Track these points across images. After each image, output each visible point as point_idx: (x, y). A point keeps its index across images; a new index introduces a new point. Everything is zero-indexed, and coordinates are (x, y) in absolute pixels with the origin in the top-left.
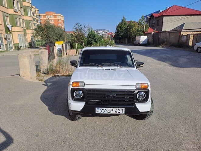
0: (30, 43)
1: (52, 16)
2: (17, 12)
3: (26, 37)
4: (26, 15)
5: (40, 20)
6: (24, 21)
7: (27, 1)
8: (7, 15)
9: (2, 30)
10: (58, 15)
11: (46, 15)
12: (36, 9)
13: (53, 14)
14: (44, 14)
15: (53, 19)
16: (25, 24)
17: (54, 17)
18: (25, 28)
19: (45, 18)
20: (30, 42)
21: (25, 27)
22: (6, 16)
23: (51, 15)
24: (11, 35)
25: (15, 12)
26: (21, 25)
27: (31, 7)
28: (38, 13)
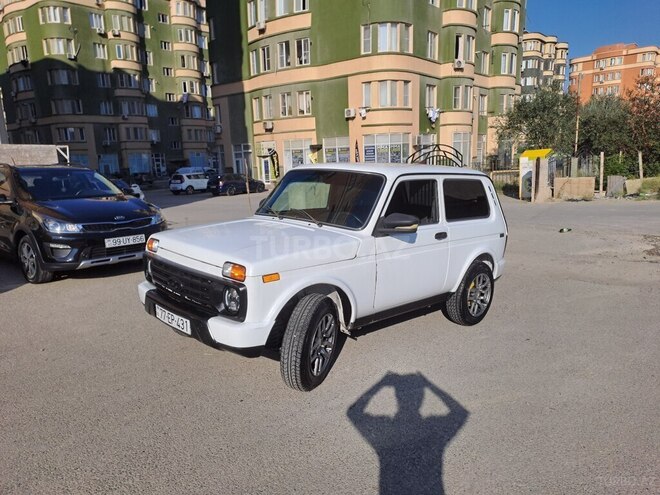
0: (491, 156)
1: (617, 60)
2: (461, 70)
3: (484, 139)
4: (496, 71)
5: (571, 79)
6: (483, 92)
7: (504, 30)
8: (434, 82)
9: (411, 125)
10: (644, 53)
11: (595, 58)
12: (560, 45)
13: (624, 53)
14: (589, 58)
15: (619, 71)
16: (488, 101)
17: (626, 63)
18: (485, 114)
19: (591, 72)
20: (493, 153)
21: (486, 109)
22: (429, 86)
23: (612, 57)
24: (436, 136)
25: (456, 70)
26: (466, 106)
27: (516, 44)
28: (565, 56)
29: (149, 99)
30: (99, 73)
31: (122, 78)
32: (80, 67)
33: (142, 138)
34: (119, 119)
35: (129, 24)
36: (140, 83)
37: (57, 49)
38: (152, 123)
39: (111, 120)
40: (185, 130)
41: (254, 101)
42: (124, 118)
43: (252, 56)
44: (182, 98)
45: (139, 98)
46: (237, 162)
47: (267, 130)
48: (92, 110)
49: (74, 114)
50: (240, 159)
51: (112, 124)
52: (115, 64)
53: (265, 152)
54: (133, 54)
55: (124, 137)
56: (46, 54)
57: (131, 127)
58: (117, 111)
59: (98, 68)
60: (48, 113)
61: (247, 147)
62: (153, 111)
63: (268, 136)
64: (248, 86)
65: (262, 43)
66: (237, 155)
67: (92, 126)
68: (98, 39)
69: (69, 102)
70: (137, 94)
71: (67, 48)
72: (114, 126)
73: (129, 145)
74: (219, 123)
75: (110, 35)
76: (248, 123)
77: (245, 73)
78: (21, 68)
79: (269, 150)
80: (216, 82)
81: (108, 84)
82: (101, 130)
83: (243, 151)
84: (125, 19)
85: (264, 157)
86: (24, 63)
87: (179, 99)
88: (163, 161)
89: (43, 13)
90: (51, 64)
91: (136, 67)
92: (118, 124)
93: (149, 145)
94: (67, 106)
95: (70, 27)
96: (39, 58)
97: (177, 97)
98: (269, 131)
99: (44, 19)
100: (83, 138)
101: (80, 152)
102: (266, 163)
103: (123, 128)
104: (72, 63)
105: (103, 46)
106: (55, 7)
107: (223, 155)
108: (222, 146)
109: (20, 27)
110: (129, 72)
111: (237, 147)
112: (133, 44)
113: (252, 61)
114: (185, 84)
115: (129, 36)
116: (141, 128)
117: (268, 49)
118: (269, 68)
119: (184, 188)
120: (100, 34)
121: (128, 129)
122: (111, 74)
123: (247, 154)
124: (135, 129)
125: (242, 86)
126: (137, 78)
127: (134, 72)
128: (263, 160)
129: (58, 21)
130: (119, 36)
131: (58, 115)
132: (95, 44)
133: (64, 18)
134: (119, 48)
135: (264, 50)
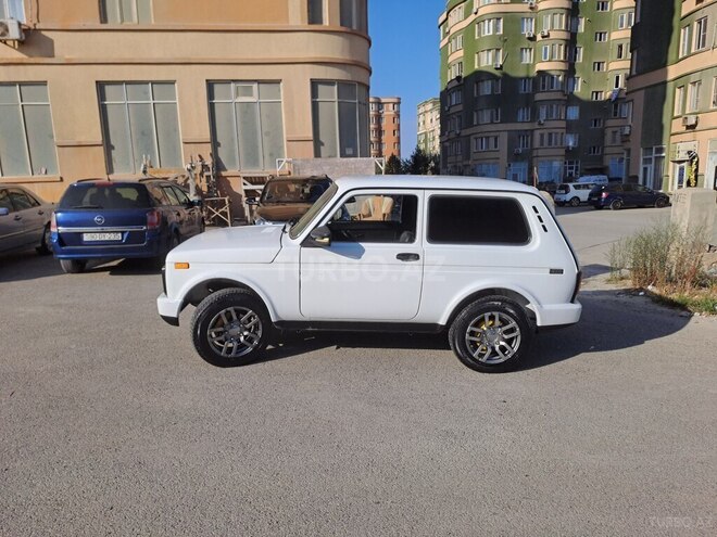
29: (571, 100)
30: (521, 79)
31: (544, 81)
32: (505, 75)
33: (556, 144)
34: (536, 125)
35: (561, 21)
36: (563, 83)
37: (486, 61)
38: (570, 127)
39: (526, 127)
40: (609, 132)
41: (677, 90)
42: (540, 124)
43: (684, 33)
44: (611, 95)
45: (560, 100)
46: (645, 169)
47: (688, 127)
48: (509, 117)
49: (492, 122)
50: (648, 166)
51: (526, 130)
52: (540, 67)
53: (683, 156)
54: (561, 53)
55: (537, 144)
56: (476, 67)
57: (546, 132)
58: (535, 116)
59: (521, 73)
60: (470, 124)
61: (660, 150)
62: (573, 113)
63: (690, 135)
64: (673, 72)
65: (699, 15)
66: (647, 161)
67: (506, 133)
68: (527, 44)
69: (489, 112)
70: (559, 96)
71: (495, 58)
72: (528, 133)
73: (540, 152)
74: (630, 123)
75: (539, 37)
76: (666, 120)
77: (671, 56)
78: (456, 83)
79: (689, 152)
80: (634, 73)
81: (529, 89)
82: (514, 138)
83: (654, 155)
84: (557, 17)
85: (680, 162)
86: (458, 78)
87: (608, 97)
88: (576, 170)
89: (479, 28)
90: (479, 76)
91: (562, 66)
92: (532, 131)
93: (563, 152)
94: (486, 116)
95: (500, 37)
96: (471, 72)
97: (606, 95)
98: (692, 127)
99: (479, 34)
100: (496, 146)
101: (492, 161)
102: (682, 169)
103: (537, 134)
104: (497, 73)
105: (530, 49)
106: (490, 20)
107: (628, 161)
108: (629, 151)
109: (459, 46)
110: (553, 73)
111: (648, 150)
112: (562, 42)
113: (683, 39)
114: (618, 78)
115: (559, 35)
116: (556, 133)
117: (706, 22)
118: (704, 45)
119: (568, 200)
120: (530, 39)
121: (542, 135)
122: (534, 78)
123: (659, 159)
124: (550, 134)
125: (666, 73)
126: (560, 78)
127: (558, 73)
128: (678, 166)
129: (491, 33)
130: (548, 36)
131: (478, 124)
132: (522, 49)
133: (496, 29)
134: (546, 49)
135: (700, 23)
